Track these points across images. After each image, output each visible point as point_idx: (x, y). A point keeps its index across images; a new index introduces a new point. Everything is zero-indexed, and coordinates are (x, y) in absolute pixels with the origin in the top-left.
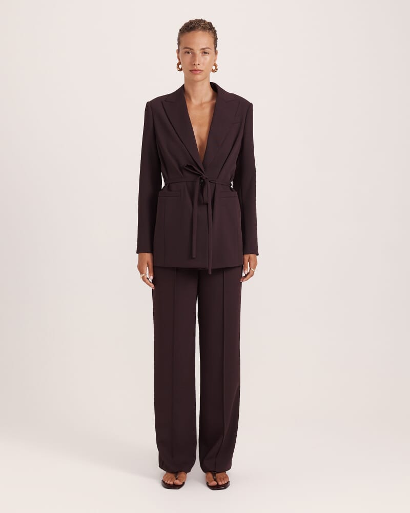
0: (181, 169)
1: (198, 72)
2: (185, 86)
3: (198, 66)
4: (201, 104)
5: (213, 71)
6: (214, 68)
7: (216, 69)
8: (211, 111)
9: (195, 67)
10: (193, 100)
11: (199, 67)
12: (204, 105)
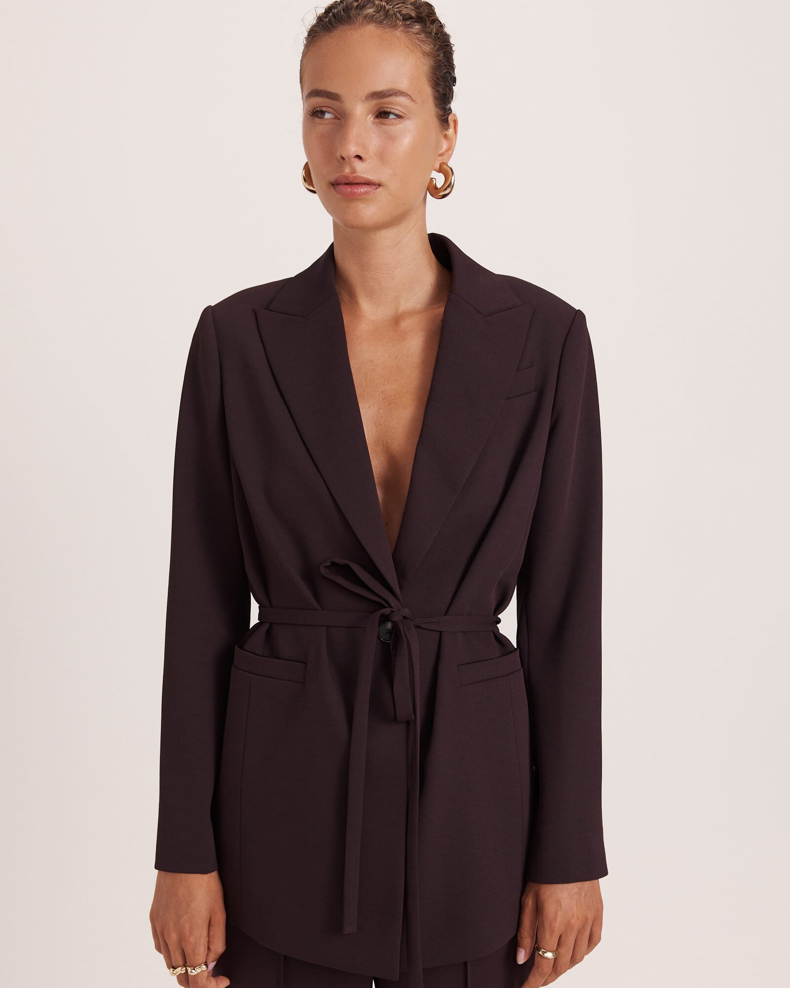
0: (309, 575)
1: (363, 189)
2: (337, 251)
3: (359, 166)
4: (397, 320)
5: (435, 191)
6: (439, 180)
7: (449, 185)
8: (427, 348)
9: (347, 170)
10: (365, 305)
11: (362, 170)
12: (405, 324)
